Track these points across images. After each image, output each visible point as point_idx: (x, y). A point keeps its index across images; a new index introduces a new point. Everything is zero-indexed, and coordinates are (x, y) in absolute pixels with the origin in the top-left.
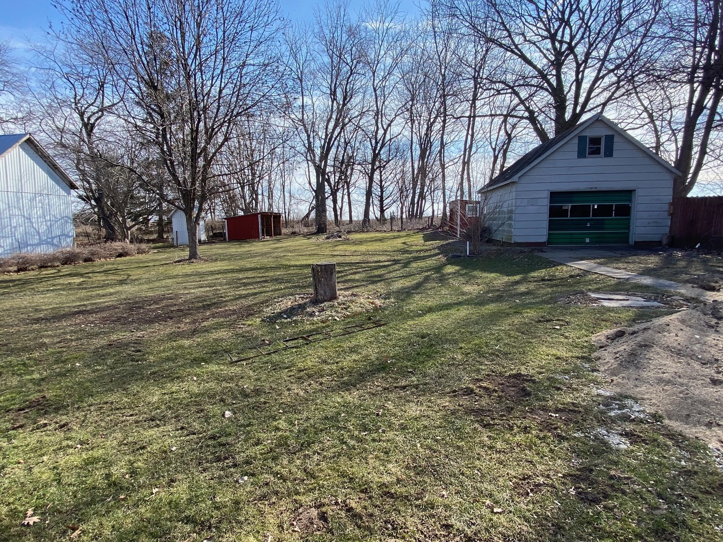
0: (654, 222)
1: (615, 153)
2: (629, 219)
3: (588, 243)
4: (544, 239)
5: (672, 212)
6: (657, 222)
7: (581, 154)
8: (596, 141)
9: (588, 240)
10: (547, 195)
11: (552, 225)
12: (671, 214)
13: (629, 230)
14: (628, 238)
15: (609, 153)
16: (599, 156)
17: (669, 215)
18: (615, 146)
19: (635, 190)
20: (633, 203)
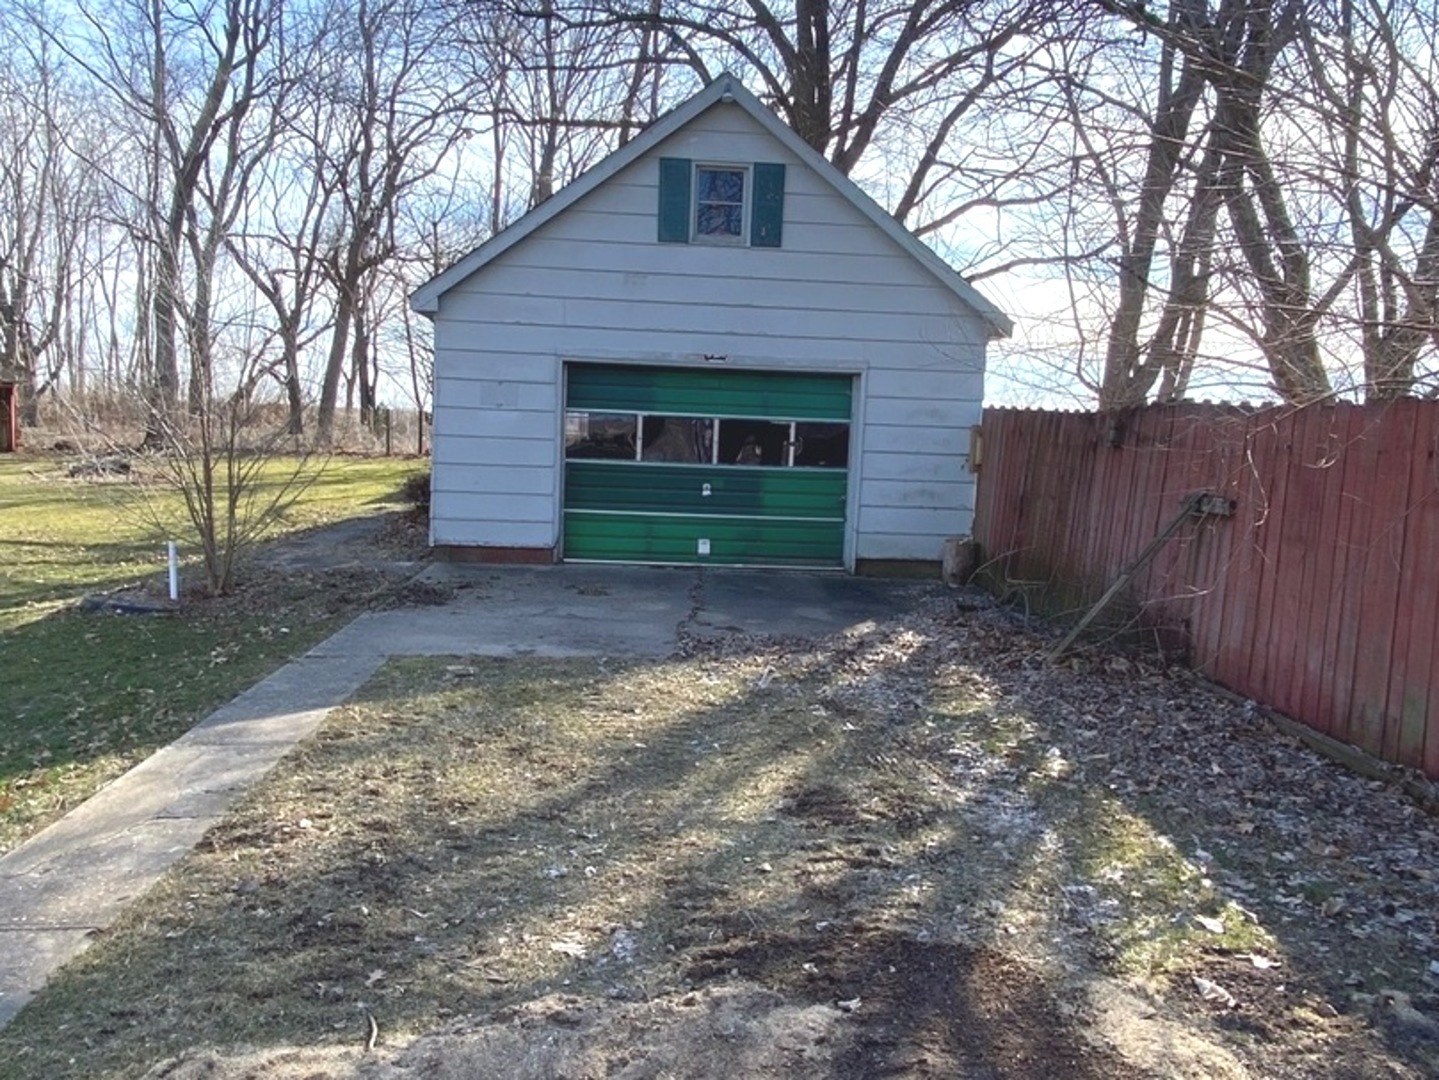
0: (922, 492)
1: (789, 233)
2: (845, 476)
3: (703, 558)
4: (544, 536)
5: (977, 462)
6: (932, 495)
7: (672, 229)
8: (721, 180)
9: (704, 548)
10: (550, 372)
11: (576, 487)
12: (977, 468)
13: (844, 516)
14: (841, 542)
15: (769, 233)
16: (735, 239)
17: (972, 471)
18: (791, 210)
19: (859, 375)
20: (854, 419)
